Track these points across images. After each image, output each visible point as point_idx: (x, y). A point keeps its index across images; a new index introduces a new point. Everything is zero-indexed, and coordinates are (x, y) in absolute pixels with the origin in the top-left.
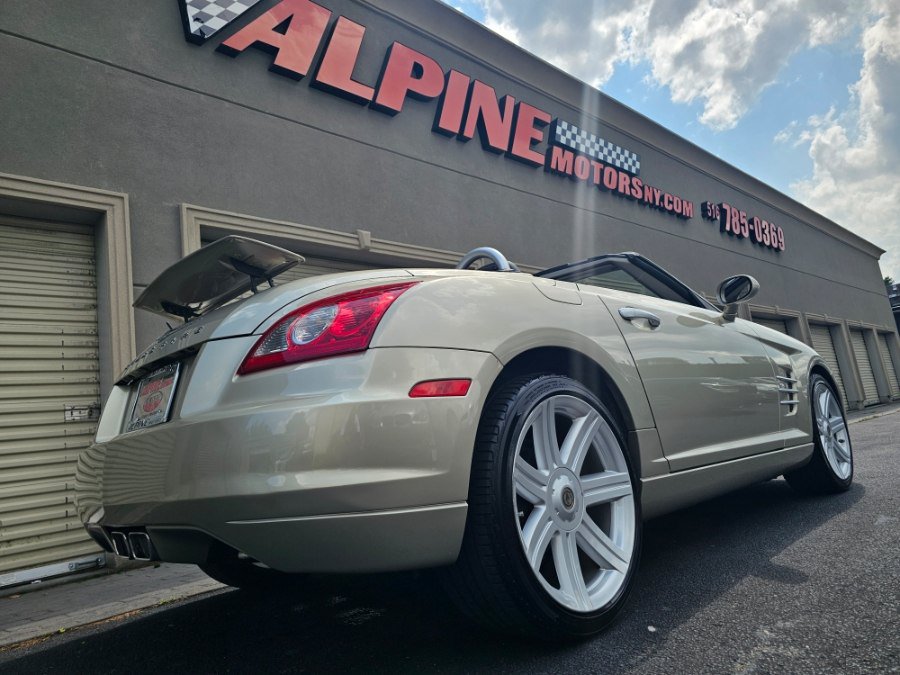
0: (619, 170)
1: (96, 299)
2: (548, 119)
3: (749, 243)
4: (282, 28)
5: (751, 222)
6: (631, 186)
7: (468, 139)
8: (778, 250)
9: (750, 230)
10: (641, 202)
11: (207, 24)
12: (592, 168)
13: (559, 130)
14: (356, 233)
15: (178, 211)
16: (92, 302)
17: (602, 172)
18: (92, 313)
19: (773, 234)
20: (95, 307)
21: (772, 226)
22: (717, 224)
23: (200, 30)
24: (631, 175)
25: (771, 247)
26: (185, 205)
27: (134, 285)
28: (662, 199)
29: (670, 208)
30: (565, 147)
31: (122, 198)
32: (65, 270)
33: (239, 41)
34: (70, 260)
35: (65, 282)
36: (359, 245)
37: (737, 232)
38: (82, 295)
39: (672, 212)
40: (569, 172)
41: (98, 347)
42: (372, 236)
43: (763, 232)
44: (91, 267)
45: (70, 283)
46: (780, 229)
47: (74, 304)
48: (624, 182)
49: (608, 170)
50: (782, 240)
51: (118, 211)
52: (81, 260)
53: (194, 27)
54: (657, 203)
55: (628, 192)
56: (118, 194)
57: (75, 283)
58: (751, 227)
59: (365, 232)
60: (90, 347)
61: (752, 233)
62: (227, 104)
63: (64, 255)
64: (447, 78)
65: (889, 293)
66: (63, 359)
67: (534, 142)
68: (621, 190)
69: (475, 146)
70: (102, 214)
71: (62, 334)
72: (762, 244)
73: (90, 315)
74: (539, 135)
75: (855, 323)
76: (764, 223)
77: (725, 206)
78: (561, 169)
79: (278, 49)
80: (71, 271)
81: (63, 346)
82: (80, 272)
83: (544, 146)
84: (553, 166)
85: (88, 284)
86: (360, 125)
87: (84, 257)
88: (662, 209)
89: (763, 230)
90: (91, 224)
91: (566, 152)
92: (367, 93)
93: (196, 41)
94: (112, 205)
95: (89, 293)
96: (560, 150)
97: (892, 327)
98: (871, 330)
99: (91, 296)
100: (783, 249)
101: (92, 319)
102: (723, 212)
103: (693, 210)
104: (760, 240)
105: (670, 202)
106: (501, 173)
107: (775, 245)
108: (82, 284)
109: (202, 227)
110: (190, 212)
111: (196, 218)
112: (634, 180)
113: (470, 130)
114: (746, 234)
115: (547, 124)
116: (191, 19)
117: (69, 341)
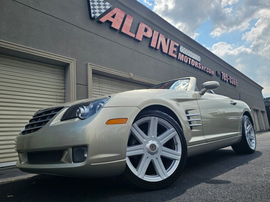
0: (195, 60)
1: (65, 87)
2: (178, 45)
3: (228, 83)
4: (113, 17)
5: (229, 77)
6: (198, 65)
7: (158, 49)
8: (235, 86)
9: (228, 80)
10: (200, 70)
11: (96, 15)
12: (188, 59)
13: (180, 49)
14: (129, 74)
15: (87, 65)
16: (64, 87)
17: (191, 61)
18: (64, 90)
19: (234, 81)
21: (234, 79)
22: (220, 77)
23: (94, 16)
24: (198, 62)
25: (234, 85)
26: (89, 63)
27: (76, 84)
28: (206, 69)
29: (208, 72)
30: (182, 53)
31: (74, 60)
32: (57, 79)
33: (103, 20)
34: (59, 75)
35: (58, 82)
36: (130, 77)
37: (225, 80)
38: (61, 85)
39: (208, 73)
40: (183, 60)
41: (65, 100)
42: (133, 75)
43: (232, 81)
44: (64, 78)
46: (236, 80)
47: (60, 88)
48: (197, 64)
49: (192, 60)
50: (236, 83)
53: (93, 15)
54: (205, 70)
55: (197, 67)
57: (60, 82)
58: (229, 79)
59: (131, 74)
60: (62, 99)
61: (229, 80)
62: (99, 37)
63: (57, 74)
64: (153, 32)
65: (264, 100)
66: (56, 102)
67: (174, 51)
68: (196, 66)
69: (159, 51)
70: (68, 64)
72: (231, 84)
73: (63, 91)
74: (175, 50)
75: (255, 108)
76: (232, 78)
77: (222, 72)
78: (181, 59)
79: (112, 22)
80: (59, 79)
81: (57, 99)
82: (61, 79)
84: (179, 58)
85: (63, 83)
86: (130, 44)
87: (62, 75)
88: (206, 72)
89: (232, 80)
90: (64, 67)
91: (182, 55)
93: (92, 19)
94: (72, 62)
95: (63, 85)
96: (181, 54)
97: (265, 110)
98: (259, 110)
100: (237, 85)
101: (64, 92)
102: (222, 74)
103: (213, 73)
104: (231, 82)
105: (208, 70)
106: (165, 59)
107: (235, 84)
108: (61, 82)
109: (92, 69)
110: (90, 65)
111: (91, 67)
112: (199, 63)
113: (158, 47)
114: (227, 81)
116: (92, 13)
117: (58, 97)
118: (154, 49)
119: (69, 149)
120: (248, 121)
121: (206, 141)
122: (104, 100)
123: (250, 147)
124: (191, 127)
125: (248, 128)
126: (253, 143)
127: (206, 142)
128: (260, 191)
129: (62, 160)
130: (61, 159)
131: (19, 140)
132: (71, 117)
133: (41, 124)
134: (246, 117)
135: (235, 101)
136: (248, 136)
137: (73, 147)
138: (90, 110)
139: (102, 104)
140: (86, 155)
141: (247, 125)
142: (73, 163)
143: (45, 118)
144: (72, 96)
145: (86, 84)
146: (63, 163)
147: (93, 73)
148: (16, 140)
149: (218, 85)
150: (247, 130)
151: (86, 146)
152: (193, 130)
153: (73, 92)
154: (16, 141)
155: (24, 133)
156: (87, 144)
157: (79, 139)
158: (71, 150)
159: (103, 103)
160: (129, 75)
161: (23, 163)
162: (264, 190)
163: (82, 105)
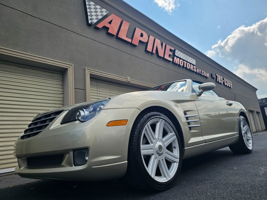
0: (190, 64)
2: (173, 49)
3: (223, 85)
4: (110, 23)
5: (223, 79)
6: (194, 68)
7: (154, 54)
8: (230, 87)
9: (223, 82)
10: (196, 73)
11: (93, 21)
12: (184, 63)
13: (176, 53)
14: (126, 77)
15: (84, 70)
16: (62, 92)
17: (186, 64)
18: (62, 95)
19: (229, 83)
20: (63, 94)
21: (229, 81)
22: (215, 79)
23: (91, 23)
24: (194, 65)
25: (228, 87)
26: (87, 68)
27: (75, 88)
28: (201, 72)
29: (203, 74)
30: (177, 57)
31: (72, 65)
32: (56, 84)
33: (100, 26)
34: (57, 81)
36: (127, 81)
37: (220, 82)
38: (59, 90)
39: (204, 76)
40: (178, 64)
41: (63, 104)
42: (130, 78)
43: (227, 82)
44: (62, 83)
45: (57, 87)
46: (231, 82)
47: (58, 93)
48: (192, 67)
49: (188, 63)
50: (231, 85)
51: (71, 69)
52: (59, 81)
53: (90, 22)
55: (193, 70)
56: (72, 64)
58: (224, 81)
59: (129, 77)
60: (61, 104)
61: (224, 82)
62: (96, 42)
63: (55, 79)
64: (149, 37)
65: (259, 101)
66: (55, 107)
67: (170, 55)
68: (191, 69)
69: (155, 55)
70: (66, 69)
71: (55, 100)
72: (226, 86)
73: (61, 96)
74: (171, 53)
75: (250, 109)
76: (227, 80)
77: (217, 75)
78: (176, 63)
79: (109, 28)
80: (57, 84)
81: (55, 104)
82: (59, 84)
83: (172, 56)
84: (174, 62)
85: (61, 88)
86: (128, 48)
87: (60, 80)
88: (201, 75)
90: (62, 72)
91: (178, 58)
92: (130, 40)
93: (89, 25)
94: (70, 67)
95: (61, 90)
96: (176, 57)
97: (260, 111)
98: (254, 111)
99: (62, 91)
100: (232, 87)
101: (62, 97)
102: (216, 76)
103: (208, 75)
104: (226, 84)
105: (203, 73)
106: (161, 63)
107: (230, 86)
108: (59, 87)
109: (90, 74)
110: (88, 70)
111: (89, 72)
112: (194, 66)
113: (154, 52)
114: (222, 83)
115: (173, 50)
116: (89, 20)
117: (56, 102)
118: (150, 53)
119: (70, 152)
120: (244, 122)
121: (205, 141)
122: (103, 103)
123: (248, 147)
124: (190, 128)
125: (244, 129)
126: (250, 143)
127: (205, 143)
128: (259, 191)
129: (63, 164)
130: (61, 163)
131: (18, 146)
132: (71, 120)
133: (40, 128)
134: (242, 117)
135: (231, 102)
136: (245, 136)
137: (74, 150)
138: (90, 112)
139: (102, 107)
140: (87, 158)
141: (244, 126)
142: (74, 166)
143: (45, 121)
144: (71, 100)
145: (84, 89)
146: (63, 166)
147: (91, 78)
148: (15, 145)
149: (214, 86)
150: (244, 131)
151: (87, 149)
152: (192, 131)
153: (72, 96)
154: (14, 147)
155: (23, 137)
156: (88, 147)
157: (79, 142)
158: (72, 153)
159: (103, 105)
160: (127, 79)
161: (22, 168)
162: (263, 189)
163: (82, 108)
